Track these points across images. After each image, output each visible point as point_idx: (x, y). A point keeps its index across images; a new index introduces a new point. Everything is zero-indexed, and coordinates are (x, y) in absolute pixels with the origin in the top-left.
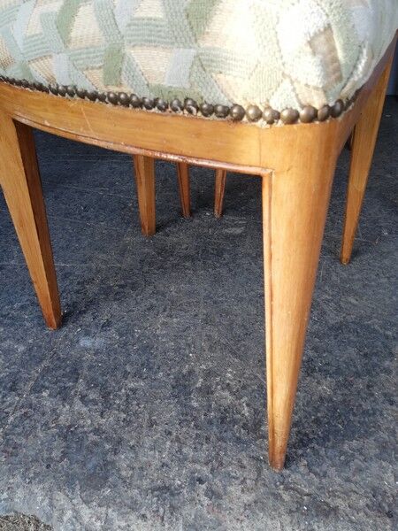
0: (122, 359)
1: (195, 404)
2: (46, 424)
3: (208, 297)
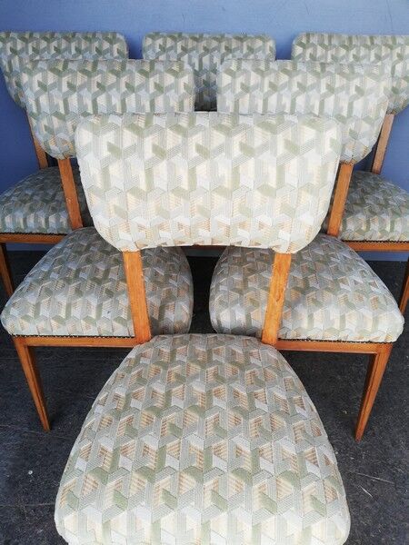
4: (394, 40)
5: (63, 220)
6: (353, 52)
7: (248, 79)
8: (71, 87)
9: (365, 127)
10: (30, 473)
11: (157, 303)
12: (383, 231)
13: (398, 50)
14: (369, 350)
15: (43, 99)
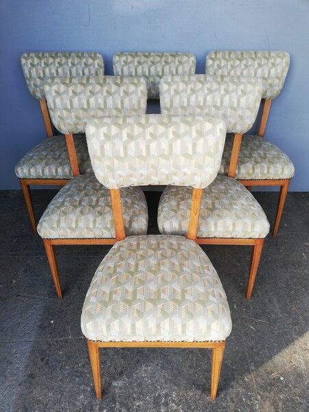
0: (131, 391)
5: (67, 170)
6: (244, 62)
7: (178, 86)
8: (74, 93)
9: (248, 113)
10: (52, 322)
11: (127, 218)
12: (262, 173)
13: (272, 61)
14: (250, 243)
15: (58, 101)
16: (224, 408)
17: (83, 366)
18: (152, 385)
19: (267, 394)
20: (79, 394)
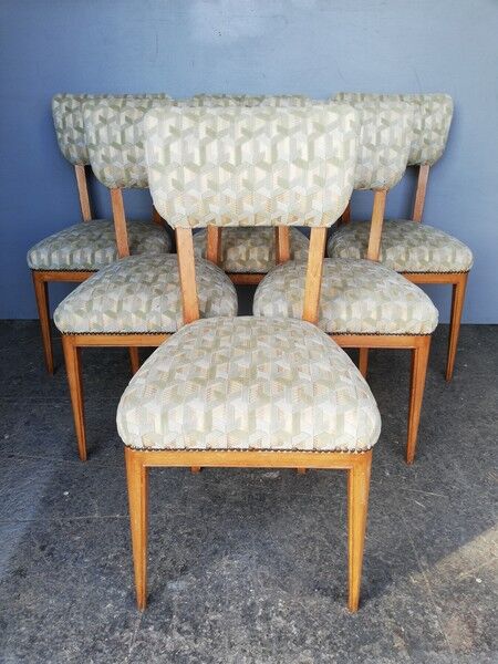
0: (201, 597)
1: (259, 628)
2: (157, 651)
3: (257, 540)
4: (422, 97)
8: (128, 120)
9: (393, 154)
10: (66, 493)
11: (204, 299)
12: (422, 261)
14: (406, 343)
15: (103, 132)
16: (374, 625)
17: (116, 558)
18: (241, 587)
19: (452, 604)
20: (105, 601)
